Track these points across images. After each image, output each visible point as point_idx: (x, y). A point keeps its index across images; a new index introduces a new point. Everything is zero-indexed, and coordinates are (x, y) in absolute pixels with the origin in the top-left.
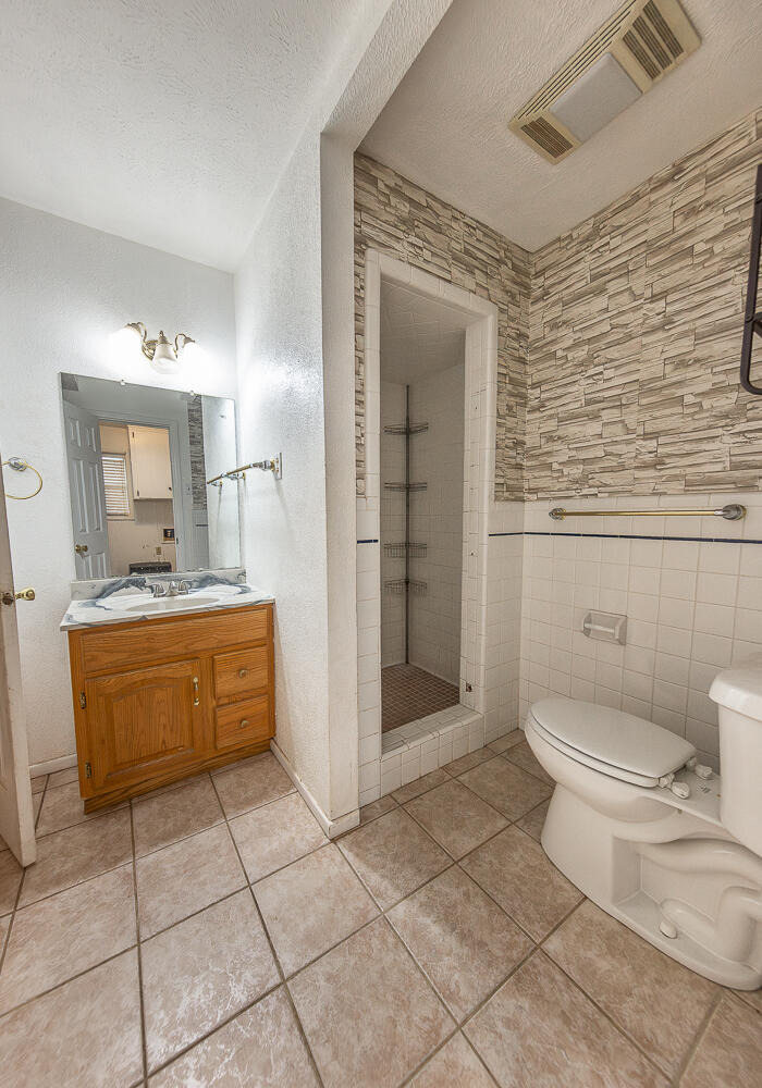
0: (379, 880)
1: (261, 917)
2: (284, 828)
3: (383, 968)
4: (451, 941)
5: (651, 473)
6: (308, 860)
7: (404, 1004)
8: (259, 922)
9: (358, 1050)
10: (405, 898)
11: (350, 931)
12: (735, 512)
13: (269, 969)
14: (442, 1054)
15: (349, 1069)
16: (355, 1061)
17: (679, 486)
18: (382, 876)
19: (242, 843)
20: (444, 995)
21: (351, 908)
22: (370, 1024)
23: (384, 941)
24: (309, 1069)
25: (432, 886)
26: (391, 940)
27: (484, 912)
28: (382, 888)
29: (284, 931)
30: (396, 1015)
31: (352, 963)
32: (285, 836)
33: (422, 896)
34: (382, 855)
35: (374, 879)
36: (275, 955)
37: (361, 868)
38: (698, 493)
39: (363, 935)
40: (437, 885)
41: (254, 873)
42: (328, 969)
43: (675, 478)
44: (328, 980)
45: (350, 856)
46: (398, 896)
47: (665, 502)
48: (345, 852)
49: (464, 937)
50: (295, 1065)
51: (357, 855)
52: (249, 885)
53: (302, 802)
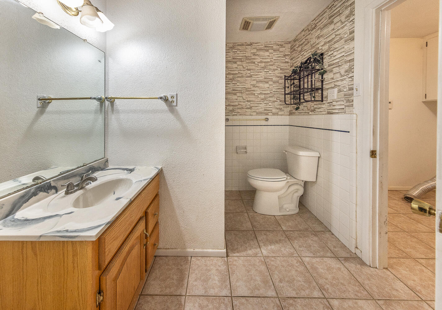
0: (251, 251)
1: (250, 297)
2: (209, 270)
3: (281, 265)
4: (277, 245)
5: (249, 110)
6: (231, 268)
7: (292, 265)
8: (251, 298)
9: (303, 283)
10: (260, 248)
11: (266, 268)
12: (267, 119)
13: (272, 301)
14: (305, 264)
15: (308, 288)
16: (306, 286)
17: (255, 113)
18: (250, 249)
19: (206, 292)
20: (291, 255)
21: (258, 264)
22: (296, 277)
23: (273, 261)
24: (307, 300)
25: (259, 240)
26: (273, 259)
27: (271, 235)
28: (255, 252)
29: (259, 290)
30: (295, 269)
31: (277, 273)
32: (214, 271)
33: (261, 244)
34: (241, 246)
35: (250, 252)
36: (267, 297)
37: (244, 253)
38: (259, 115)
39: (269, 265)
40: (259, 239)
41: (225, 292)
42: (278, 281)
43: (254, 112)
44: (281, 282)
45: (238, 254)
46: (259, 249)
47: (253, 117)
48: (234, 255)
49: (277, 242)
50: (305, 304)
51: (238, 252)
52: (231, 297)
53: (199, 258)
